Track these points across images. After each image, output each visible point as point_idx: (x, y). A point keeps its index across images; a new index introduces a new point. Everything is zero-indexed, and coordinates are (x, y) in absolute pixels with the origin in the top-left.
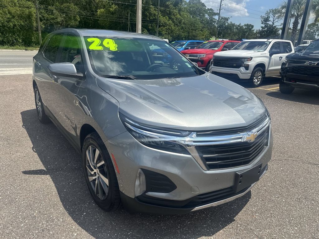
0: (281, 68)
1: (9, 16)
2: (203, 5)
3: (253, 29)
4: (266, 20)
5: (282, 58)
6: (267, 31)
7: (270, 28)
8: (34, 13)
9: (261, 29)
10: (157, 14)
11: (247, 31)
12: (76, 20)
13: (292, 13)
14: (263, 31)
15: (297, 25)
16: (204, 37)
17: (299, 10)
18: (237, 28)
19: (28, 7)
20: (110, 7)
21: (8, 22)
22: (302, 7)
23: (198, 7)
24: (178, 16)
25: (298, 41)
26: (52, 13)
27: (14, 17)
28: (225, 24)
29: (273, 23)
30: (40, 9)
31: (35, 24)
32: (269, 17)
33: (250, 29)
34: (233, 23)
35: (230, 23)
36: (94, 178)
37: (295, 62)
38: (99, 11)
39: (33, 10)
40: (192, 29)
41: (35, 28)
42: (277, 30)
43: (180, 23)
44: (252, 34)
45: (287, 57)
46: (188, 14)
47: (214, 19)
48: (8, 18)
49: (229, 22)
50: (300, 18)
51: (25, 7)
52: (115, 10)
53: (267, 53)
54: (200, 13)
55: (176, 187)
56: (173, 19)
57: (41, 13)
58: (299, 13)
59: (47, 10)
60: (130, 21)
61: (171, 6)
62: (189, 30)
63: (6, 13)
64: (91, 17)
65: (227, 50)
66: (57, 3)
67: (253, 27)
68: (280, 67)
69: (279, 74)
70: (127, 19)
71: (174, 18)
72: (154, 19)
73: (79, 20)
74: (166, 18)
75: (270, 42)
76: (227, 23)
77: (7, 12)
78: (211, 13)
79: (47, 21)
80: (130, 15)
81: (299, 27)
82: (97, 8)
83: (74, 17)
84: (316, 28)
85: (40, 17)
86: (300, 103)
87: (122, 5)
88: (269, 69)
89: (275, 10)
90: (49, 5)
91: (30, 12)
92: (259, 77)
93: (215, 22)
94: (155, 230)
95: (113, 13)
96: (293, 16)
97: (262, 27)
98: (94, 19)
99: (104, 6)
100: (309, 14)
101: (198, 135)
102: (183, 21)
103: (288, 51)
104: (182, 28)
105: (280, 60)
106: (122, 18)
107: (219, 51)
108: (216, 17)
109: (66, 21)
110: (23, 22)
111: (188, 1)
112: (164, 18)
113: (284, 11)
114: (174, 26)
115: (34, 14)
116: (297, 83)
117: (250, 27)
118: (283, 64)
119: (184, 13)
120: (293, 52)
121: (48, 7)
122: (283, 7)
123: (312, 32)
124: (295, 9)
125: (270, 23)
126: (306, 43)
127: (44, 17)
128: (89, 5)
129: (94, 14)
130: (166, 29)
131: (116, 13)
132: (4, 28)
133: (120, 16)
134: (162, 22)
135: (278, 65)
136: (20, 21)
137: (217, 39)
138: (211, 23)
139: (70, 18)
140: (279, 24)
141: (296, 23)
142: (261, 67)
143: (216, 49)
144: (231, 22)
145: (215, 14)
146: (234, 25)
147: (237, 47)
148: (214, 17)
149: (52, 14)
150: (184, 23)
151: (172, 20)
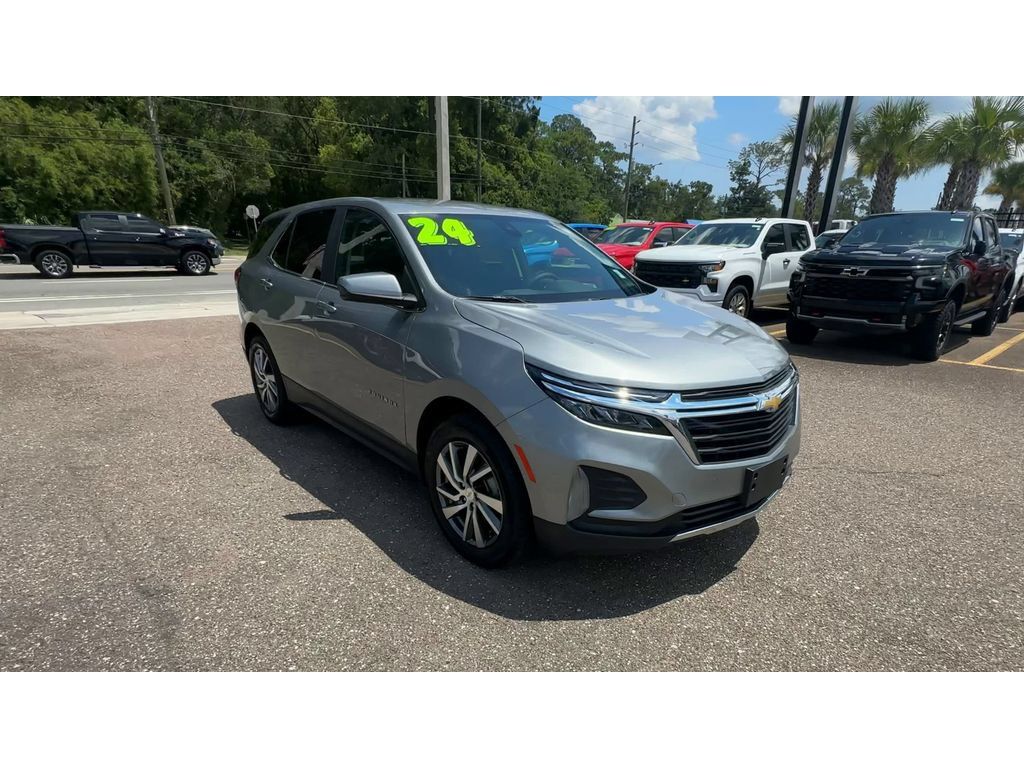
0: (791, 286)
1: (80, 166)
2: (588, 133)
3: (711, 194)
4: (742, 171)
5: (788, 261)
6: (743, 200)
7: (751, 192)
8: (151, 157)
9: (730, 194)
10: (475, 157)
11: (696, 200)
12: (265, 176)
13: (807, 154)
14: (735, 200)
15: (818, 183)
16: (594, 215)
17: (821, 145)
18: (673, 193)
19: (132, 143)
20: (352, 140)
21: (80, 183)
22: (829, 138)
23: (576, 139)
24: (529, 162)
25: (820, 224)
26: (199, 157)
27: (94, 169)
28: (642, 183)
29: (758, 179)
30: (164, 146)
31: (155, 189)
32: (747, 164)
33: (705, 195)
34: (662, 178)
35: (654, 179)
36: (461, 507)
37: (820, 270)
38: (323, 151)
39: (147, 150)
40: (564, 196)
41: (158, 199)
42: (768, 197)
43: (534, 179)
44: (708, 207)
45: (803, 259)
46: (551, 156)
47: (616, 168)
48: (80, 173)
49: (653, 176)
50: (825, 167)
51: (124, 142)
52: (366, 147)
53: (756, 249)
54: (582, 154)
55: (646, 497)
56: (517, 170)
57: (170, 157)
58: (823, 155)
59: (185, 148)
60: (408, 178)
61: (510, 136)
62: (559, 197)
63: (72, 159)
64: (301, 166)
65: (662, 246)
66: (212, 130)
67: (710, 188)
68: (787, 284)
69: (786, 301)
70: (399, 171)
71: (519, 167)
72: (468, 171)
73: (272, 175)
74: (499, 167)
75: (763, 226)
76: (649, 178)
77: (74, 156)
78: (609, 152)
79: (186, 180)
80: (407, 159)
81: (823, 188)
82: (316, 143)
83: (261, 167)
84: (858, 189)
85: (167, 171)
86: (833, 363)
87: (384, 135)
88: (762, 288)
89: (763, 144)
90: (189, 134)
91: (139, 157)
92: (741, 308)
93: (620, 176)
94: (594, 592)
95: (360, 157)
96: (809, 159)
97: (732, 189)
98: (309, 172)
99: (336, 136)
100: (846, 155)
101: (683, 399)
102: (542, 174)
103: (800, 245)
104: (541, 193)
105: (785, 267)
106: (386, 168)
107: (647, 249)
108: (623, 166)
109: (238, 180)
110: (122, 182)
111: (549, 124)
112: (495, 167)
113: (788, 148)
114: (521, 188)
115: (151, 161)
116: (826, 317)
117: (703, 189)
118: (795, 276)
119: (543, 155)
120: (813, 247)
121: (186, 141)
122: (786, 140)
123: (849, 201)
124: (813, 143)
125: (752, 179)
126: (836, 226)
127: (178, 168)
128: (295, 135)
129: (308, 159)
130: (501, 196)
131: (367, 156)
132: (69, 200)
133: (379, 162)
134: (489, 177)
135: (782, 280)
136: (112, 180)
137: (627, 221)
138: (609, 180)
139: (248, 172)
140: (772, 180)
141: (815, 179)
142: (744, 283)
143: (638, 243)
144: (658, 178)
145: (619, 157)
146: (664, 184)
147: (688, 239)
148: (616, 164)
149: (200, 159)
150: (544, 181)
151: (515, 172)
